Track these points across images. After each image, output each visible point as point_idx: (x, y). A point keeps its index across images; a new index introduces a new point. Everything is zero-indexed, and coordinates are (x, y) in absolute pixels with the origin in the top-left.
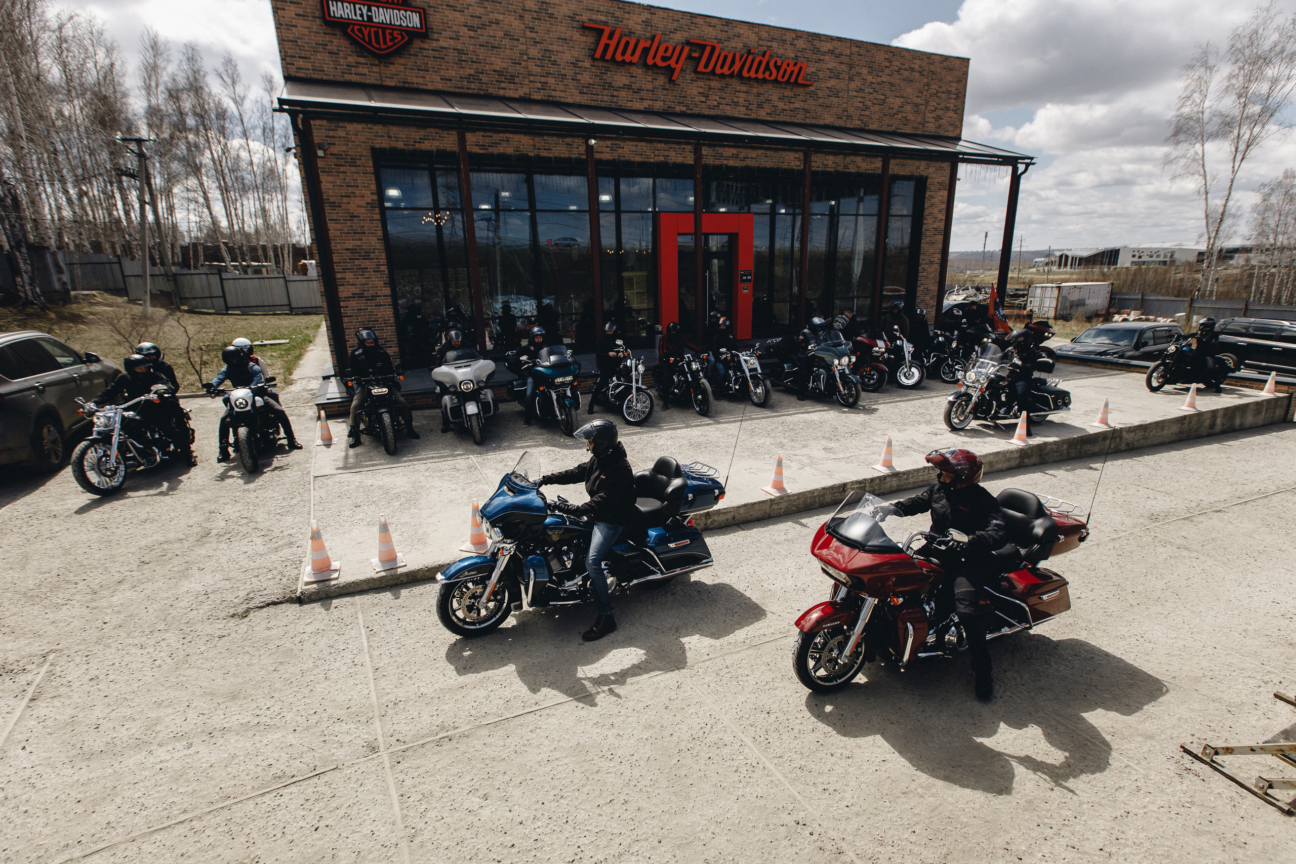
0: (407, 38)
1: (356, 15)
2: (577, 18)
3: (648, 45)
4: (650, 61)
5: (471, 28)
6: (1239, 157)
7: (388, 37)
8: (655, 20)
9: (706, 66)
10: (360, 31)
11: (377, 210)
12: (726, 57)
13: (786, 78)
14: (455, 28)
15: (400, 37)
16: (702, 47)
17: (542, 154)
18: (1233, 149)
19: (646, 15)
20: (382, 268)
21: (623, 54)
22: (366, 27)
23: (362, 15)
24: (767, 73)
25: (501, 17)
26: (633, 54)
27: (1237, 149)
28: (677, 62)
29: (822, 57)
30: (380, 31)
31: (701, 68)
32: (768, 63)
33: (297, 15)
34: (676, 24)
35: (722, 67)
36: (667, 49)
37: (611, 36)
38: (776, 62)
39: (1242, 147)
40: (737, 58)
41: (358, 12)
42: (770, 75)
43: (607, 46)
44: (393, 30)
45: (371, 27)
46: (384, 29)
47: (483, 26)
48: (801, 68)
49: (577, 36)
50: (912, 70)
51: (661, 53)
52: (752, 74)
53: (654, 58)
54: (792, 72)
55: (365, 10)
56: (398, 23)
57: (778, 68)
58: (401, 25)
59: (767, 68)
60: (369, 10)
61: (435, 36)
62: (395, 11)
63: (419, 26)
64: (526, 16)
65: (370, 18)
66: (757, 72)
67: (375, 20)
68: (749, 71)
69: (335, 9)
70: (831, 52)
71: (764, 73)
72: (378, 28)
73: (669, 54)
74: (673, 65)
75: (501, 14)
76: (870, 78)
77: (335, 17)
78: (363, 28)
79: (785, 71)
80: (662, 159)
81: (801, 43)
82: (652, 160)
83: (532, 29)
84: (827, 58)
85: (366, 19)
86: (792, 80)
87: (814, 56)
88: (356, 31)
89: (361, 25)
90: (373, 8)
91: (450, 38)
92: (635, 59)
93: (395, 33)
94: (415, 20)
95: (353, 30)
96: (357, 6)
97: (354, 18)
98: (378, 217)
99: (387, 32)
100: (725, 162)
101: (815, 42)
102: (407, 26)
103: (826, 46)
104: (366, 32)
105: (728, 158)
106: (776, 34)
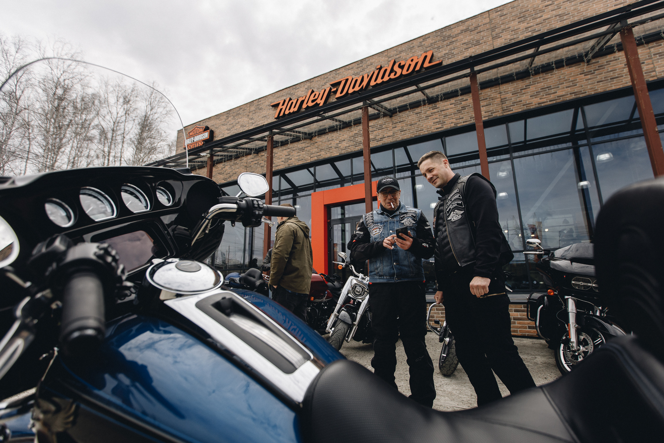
3: (304, 99)
4: (304, 106)
7: (197, 145)
8: (313, 84)
9: (342, 92)
12: (356, 81)
13: (411, 70)
16: (339, 83)
19: (307, 85)
21: (290, 109)
24: (392, 75)
25: (240, 120)
26: (295, 107)
28: (322, 99)
29: (454, 39)
31: (338, 95)
32: (393, 68)
35: (354, 87)
36: (315, 95)
37: (283, 104)
38: (400, 64)
40: (365, 77)
41: (190, 141)
42: (395, 74)
43: (281, 110)
48: (426, 57)
51: (311, 99)
54: (417, 64)
57: (401, 67)
58: (201, 139)
59: (391, 72)
62: (200, 135)
63: (207, 137)
64: (250, 115)
65: (193, 141)
66: (383, 78)
67: (195, 141)
68: (376, 80)
70: (466, 30)
71: (389, 75)
73: (316, 97)
74: (319, 102)
75: (240, 118)
76: (523, 25)
78: (190, 146)
79: (410, 65)
80: (316, 158)
81: (430, 41)
82: (309, 161)
84: (461, 37)
86: (417, 68)
87: (445, 43)
90: (194, 137)
94: (206, 135)
99: (197, 143)
102: (204, 139)
103: (456, 31)
106: (404, 48)
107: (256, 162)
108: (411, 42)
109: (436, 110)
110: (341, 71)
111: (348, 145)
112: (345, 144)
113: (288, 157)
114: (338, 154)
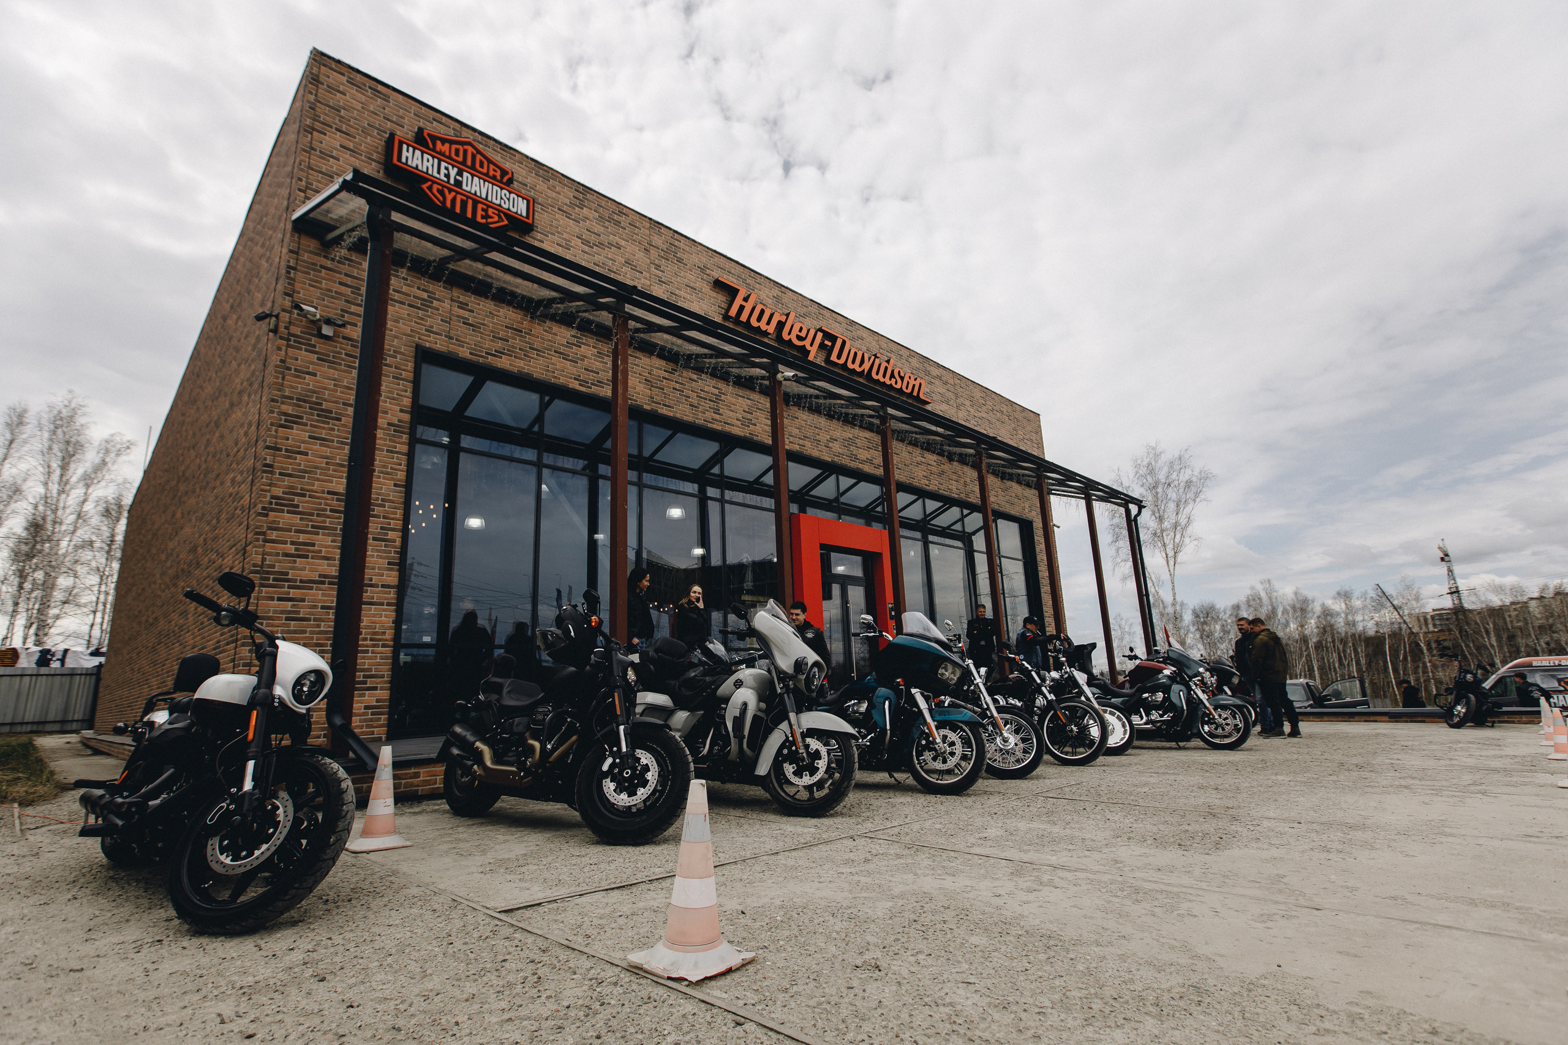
0: (506, 222)
1: (439, 172)
2: (708, 272)
3: (783, 319)
4: (786, 337)
5: (586, 242)
6: (1171, 563)
7: (480, 213)
8: (786, 299)
9: (839, 357)
10: (441, 192)
11: (405, 438)
12: (856, 354)
13: (909, 391)
14: (565, 236)
15: (496, 218)
16: (833, 338)
17: (660, 411)
18: (1164, 556)
19: (776, 292)
20: (391, 535)
21: (759, 319)
22: (450, 190)
23: (447, 176)
24: (893, 380)
25: (623, 243)
26: (768, 323)
27: (1167, 555)
28: (811, 345)
29: (933, 380)
30: (470, 202)
31: (834, 358)
32: (893, 371)
33: (341, 146)
34: (805, 309)
35: (853, 362)
36: (801, 330)
37: (746, 299)
38: (899, 372)
39: (1171, 553)
40: (865, 359)
41: (443, 171)
42: (896, 383)
43: (742, 308)
44: (489, 206)
45: (458, 193)
46: (476, 203)
47: (601, 245)
48: (920, 384)
49: (707, 289)
50: (1002, 412)
51: (795, 331)
52: (880, 377)
53: (789, 334)
54: (914, 386)
55: (453, 172)
56: (498, 202)
57: (902, 378)
58: (500, 205)
59: (892, 376)
60: (460, 173)
61: (539, 236)
62: (495, 188)
63: (524, 214)
64: (652, 251)
65: (458, 184)
66: (884, 376)
67: (464, 187)
68: (877, 373)
69: (410, 155)
70: (939, 378)
71: (891, 379)
72: (468, 197)
73: (803, 334)
74: (808, 347)
75: (623, 239)
76: (972, 411)
77: (406, 164)
78: (446, 191)
79: (908, 383)
80: (797, 447)
81: (914, 362)
83: (658, 267)
84: (937, 382)
85: (452, 181)
86: (915, 394)
88: (435, 191)
89: (443, 186)
90: (465, 174)
91: (558, 244)
92: (771, 329)
93: (490, 211)
94: (520, 207)
95: (430, 188)
96: (443, 164)
97: (435, 174)
98: (405, 448)
99: (480, 206)
100: (861, 466)
101: (926, 365)
102: (509, 209)
103: (935, 372)
104: (449, 197)
105: (862, 462)
106: (894, 347)
107: (677, 386)
108: (899, 347)
109: (923, 460)
110: (825, 312)
111: (841, 451)
112: (836, 447)
113: (749, 416)
114: (830, 460)
